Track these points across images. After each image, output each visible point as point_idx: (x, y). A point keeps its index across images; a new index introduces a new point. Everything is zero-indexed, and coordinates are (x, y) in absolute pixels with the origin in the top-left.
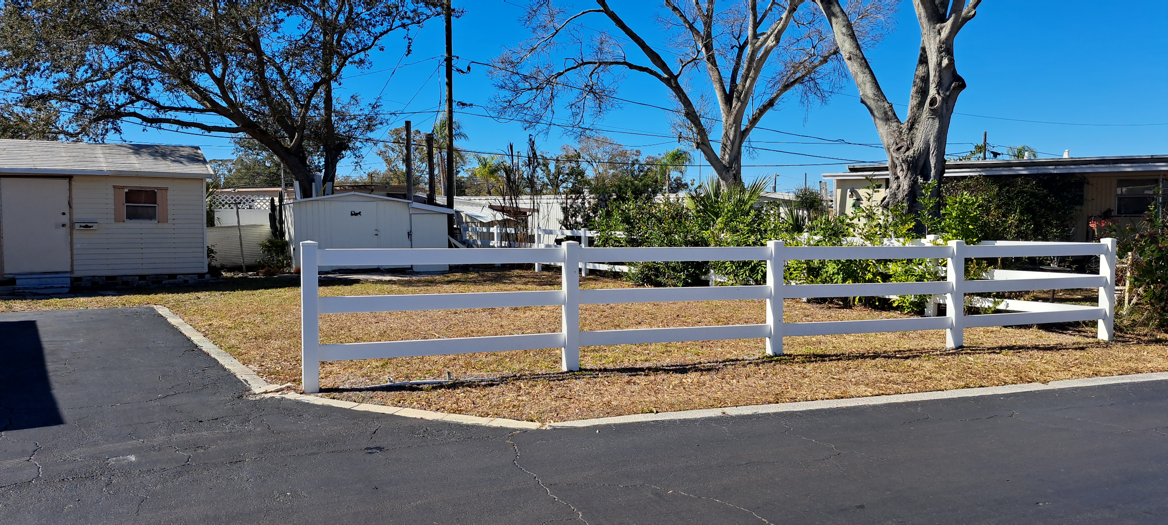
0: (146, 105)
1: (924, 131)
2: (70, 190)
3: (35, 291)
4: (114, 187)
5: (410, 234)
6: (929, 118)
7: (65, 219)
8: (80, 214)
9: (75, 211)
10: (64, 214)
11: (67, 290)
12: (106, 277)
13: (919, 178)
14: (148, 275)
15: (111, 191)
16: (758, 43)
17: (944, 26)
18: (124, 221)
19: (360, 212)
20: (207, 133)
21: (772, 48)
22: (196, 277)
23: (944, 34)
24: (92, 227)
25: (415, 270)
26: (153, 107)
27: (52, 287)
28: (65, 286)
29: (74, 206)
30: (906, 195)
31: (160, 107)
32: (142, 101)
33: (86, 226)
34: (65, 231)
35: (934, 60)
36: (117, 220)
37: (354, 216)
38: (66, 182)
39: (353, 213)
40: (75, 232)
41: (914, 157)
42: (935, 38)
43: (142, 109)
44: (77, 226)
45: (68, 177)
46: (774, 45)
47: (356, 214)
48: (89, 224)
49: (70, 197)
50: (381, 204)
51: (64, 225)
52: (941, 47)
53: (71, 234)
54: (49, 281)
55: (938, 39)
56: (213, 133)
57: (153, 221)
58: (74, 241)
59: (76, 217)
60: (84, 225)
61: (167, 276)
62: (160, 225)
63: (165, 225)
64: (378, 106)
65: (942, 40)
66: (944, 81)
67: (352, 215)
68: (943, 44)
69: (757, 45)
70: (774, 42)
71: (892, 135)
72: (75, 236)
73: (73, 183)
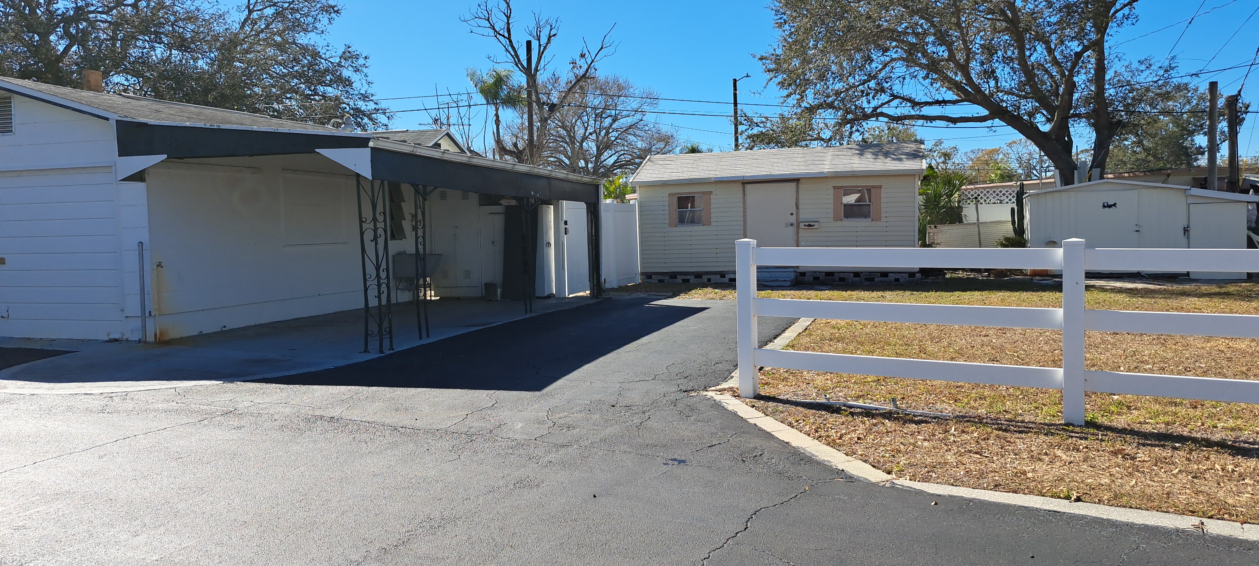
0: (901, 104)
2: (797, 192)
3: (764, 283)
4: (834, 187)
5: (1186, 230)
7: (793, 219)
8: (805, 215)
9: (801, 211)
10: (792, 214)
11: (788, 284)
12: (826, 273)
14: (862, 272)
15: (831, 191)
18: (841, 220)
19: (1115, 204)
20: (952, 125)
22: (907, 276)
24: (814, 226)
25: (1192, 277)
26: (909, 104)
27: (777, 280)
28: (787, 279)
29: (800, 207)
31: (915, 104)
32: (898, 100)
33: (810, 225)
34: (792, 230)
36: (836, 219)
37: (1107, 209)
38: (793, 185)
39: (1106, 204)
40: (800, 230)
43: (896, 108)
44: (802, 225)
45: (795, 180)
47: (1110, 206)
48: (812, 224)
49: (797, 199)
50: (1145, 192)
51: (792, 225)
53: (798, 233)
54: (778, 274)
56: (959, 125)
57: (867, 220)
58: (800, 239)
59: (802, 217)
60: (807, 224)
61: (879, 274)
62: (874, 223)
63: (879, 223)
64: (1173, 69)
67: (1104, 207)
72: (800, 235)
73: (800, 186)
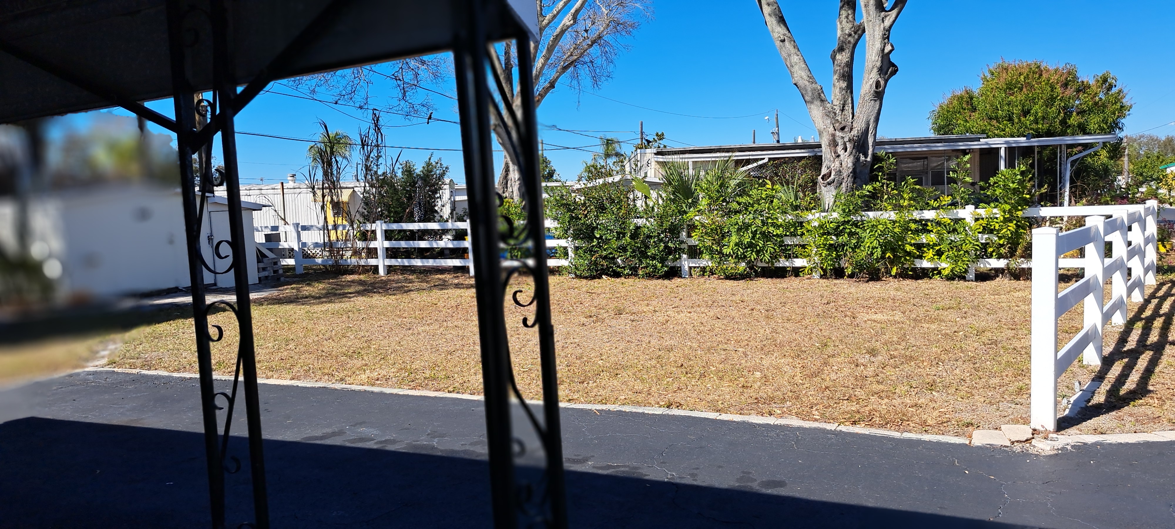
1: (866, 113)
6: (871, 100)
13: (861, 156)
16: (545, 21)
17: (888, 15)
21: (568, 27)
23: (887, 23)
30: (851, 173)
35: (877, 46)
41: (858, 136)
42: (880, 25)
46: (572, 25)
52: (885, 34)
55: (882, 26)
65: (886, 28)
66: (883, 67)
68: (887, 31)
69: (544, 23)
70: (572, 22)
71: (828, 116)
